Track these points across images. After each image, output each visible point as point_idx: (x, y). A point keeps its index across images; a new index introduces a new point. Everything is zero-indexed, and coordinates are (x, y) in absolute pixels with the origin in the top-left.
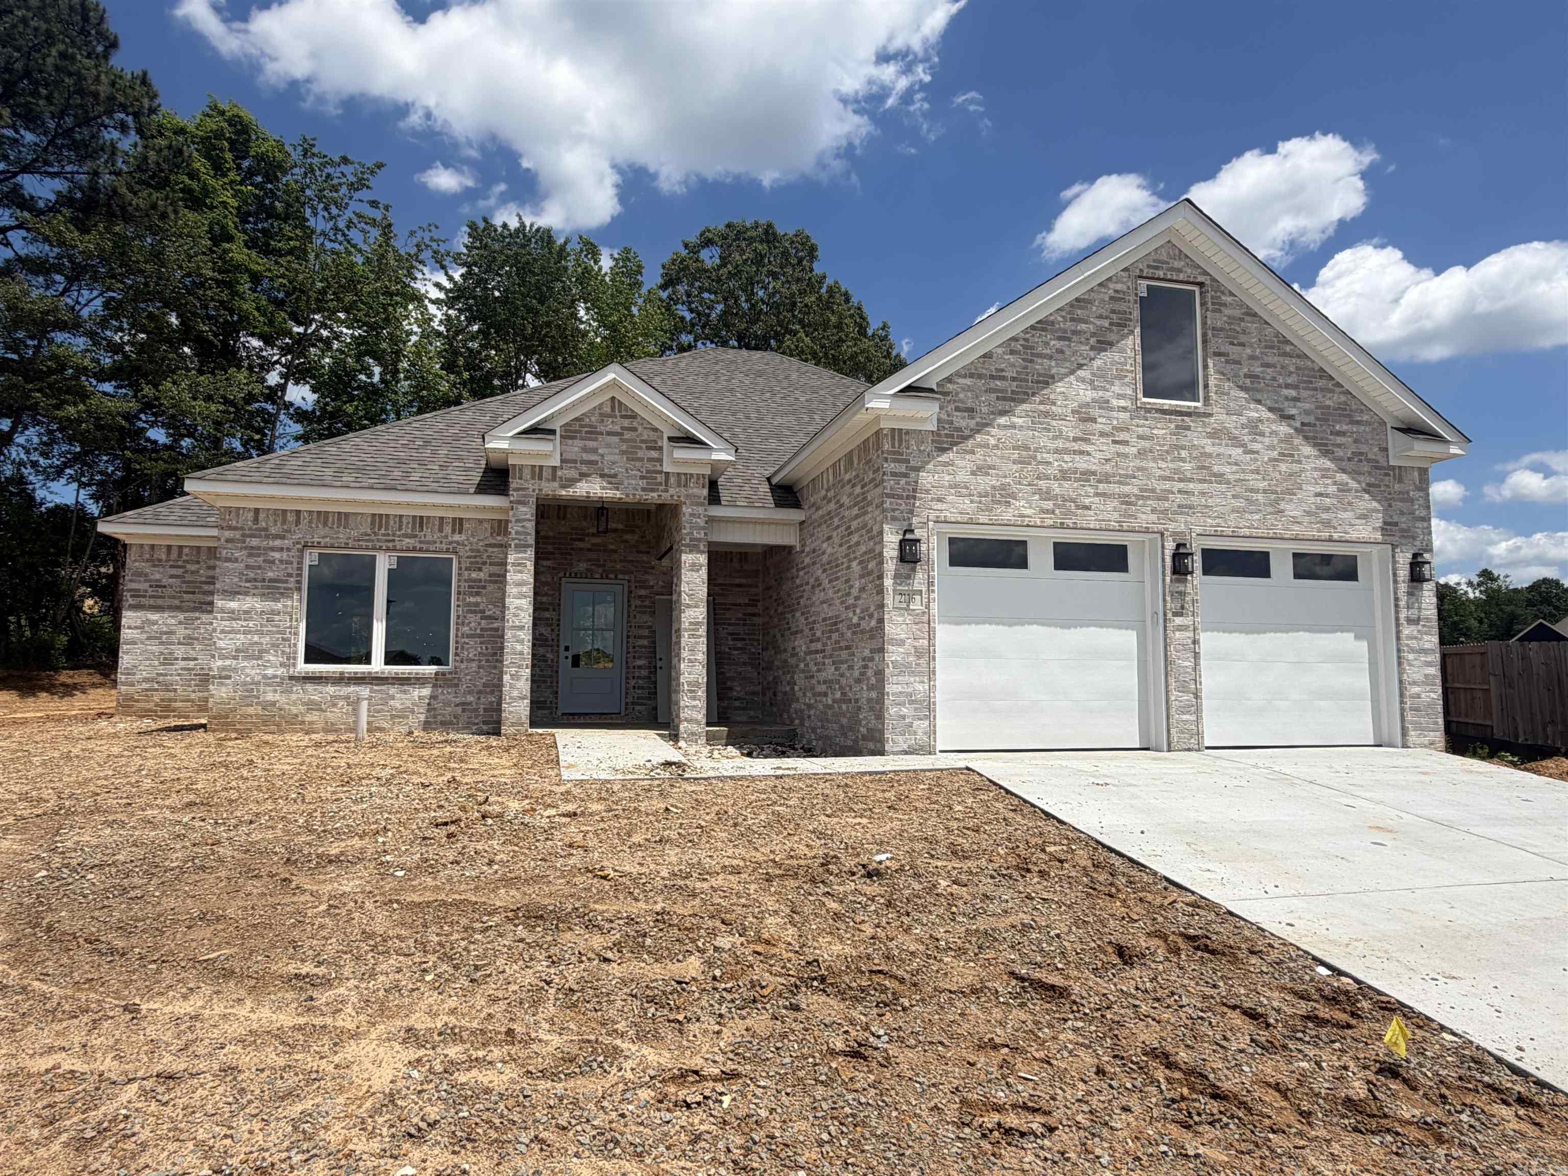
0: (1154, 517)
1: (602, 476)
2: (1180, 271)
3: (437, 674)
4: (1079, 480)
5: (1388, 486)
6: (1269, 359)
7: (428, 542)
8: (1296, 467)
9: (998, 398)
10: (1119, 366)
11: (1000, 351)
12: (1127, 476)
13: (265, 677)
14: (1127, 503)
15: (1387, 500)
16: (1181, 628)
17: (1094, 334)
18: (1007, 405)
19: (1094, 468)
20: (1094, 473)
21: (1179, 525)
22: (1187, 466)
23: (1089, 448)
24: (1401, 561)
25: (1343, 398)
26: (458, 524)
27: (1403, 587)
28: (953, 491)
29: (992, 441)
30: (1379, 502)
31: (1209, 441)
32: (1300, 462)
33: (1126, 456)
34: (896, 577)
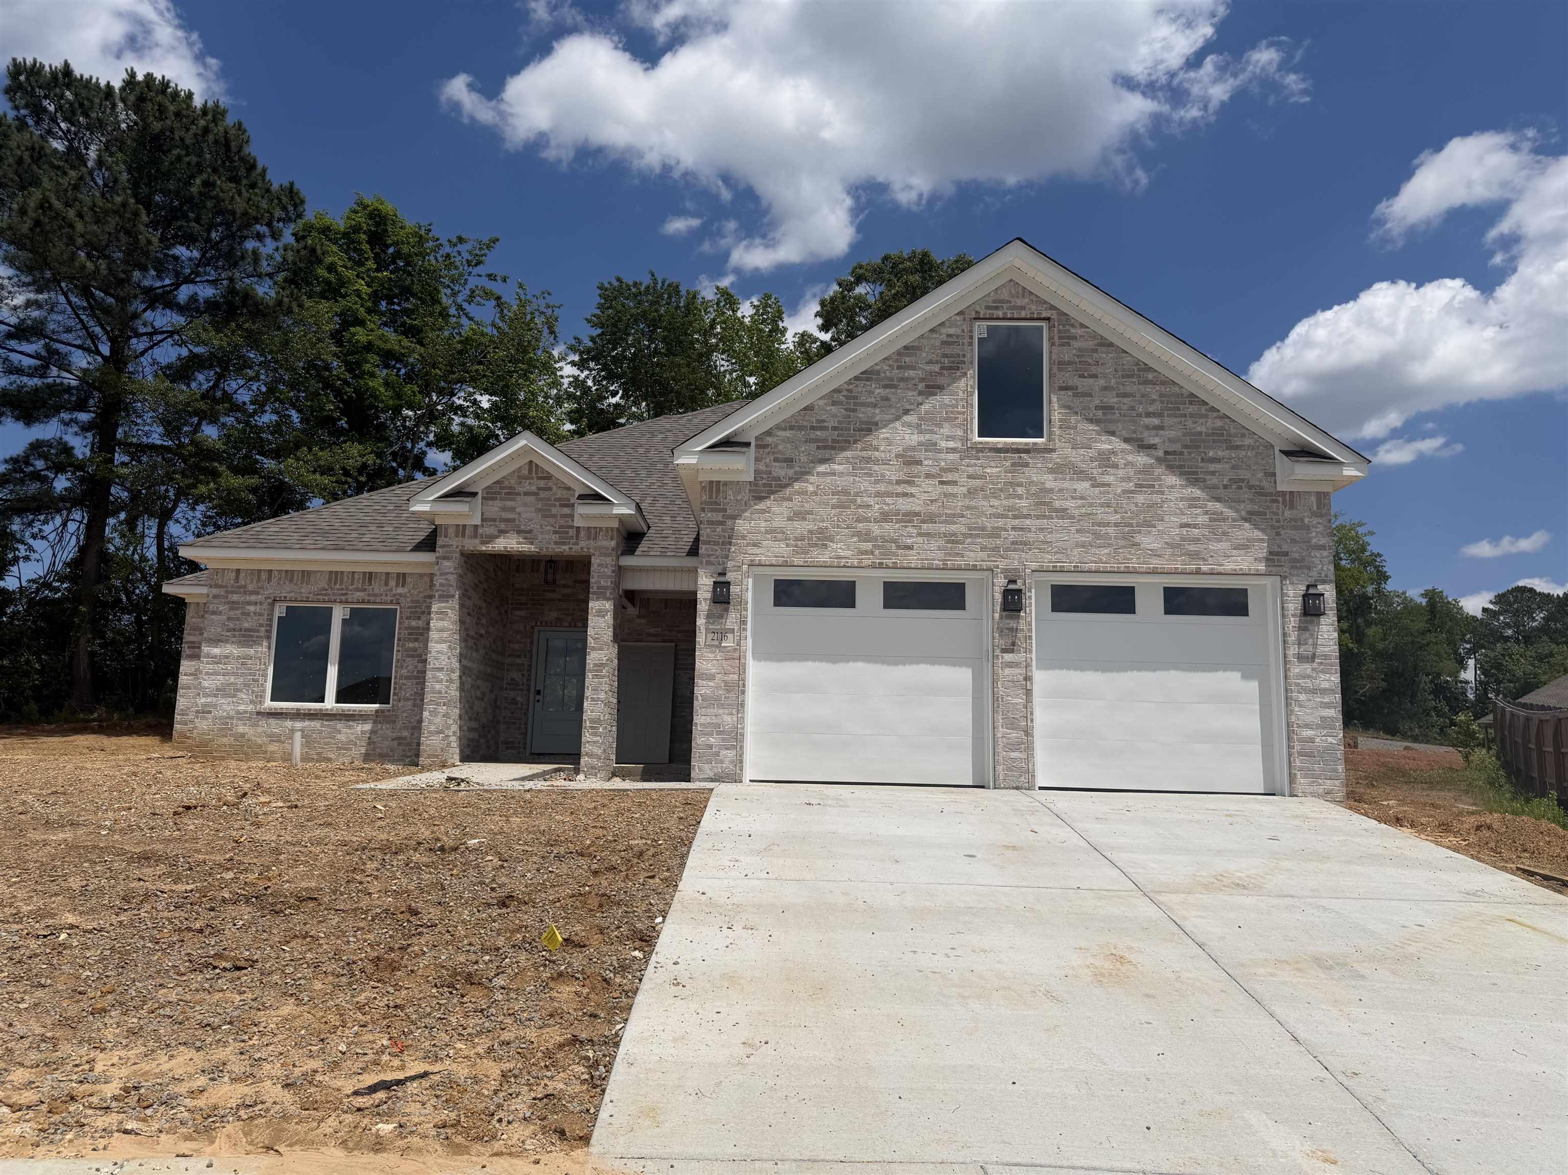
0: (983, 555)
1: (519, 532)
2: (1023, 308)
3: (377, 711)
4: (901, 521)
5: (1276, 514)
6: (1128, 389)
7: (375, 595)
8: (1157, 498)
9: (818, 448)
10: (950, 409)
11: (821, 403)
12: (954, 515)
13: (238, 712)
14: (953, 542)
15: (1273, 527)
16: (1010, 665)
17: (922, 380)
18: (827, 454)
19: (918, 509)
20: (918, 514)
21: (1013, 561)
22: (1024, 503)
23: (913, 490)
24: (1291, 593)
25: (1219, 423)
26: (402, 578)
27: (1293, 622)
28: (769, 536)
29: (811, 488)
30: (1263, 531)
31: (1050, 477)
32: (1162, 493)
33: (954, 495)
34: (708, 617)
